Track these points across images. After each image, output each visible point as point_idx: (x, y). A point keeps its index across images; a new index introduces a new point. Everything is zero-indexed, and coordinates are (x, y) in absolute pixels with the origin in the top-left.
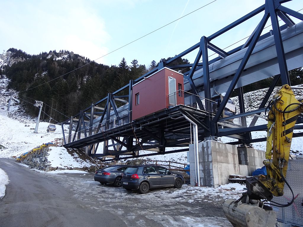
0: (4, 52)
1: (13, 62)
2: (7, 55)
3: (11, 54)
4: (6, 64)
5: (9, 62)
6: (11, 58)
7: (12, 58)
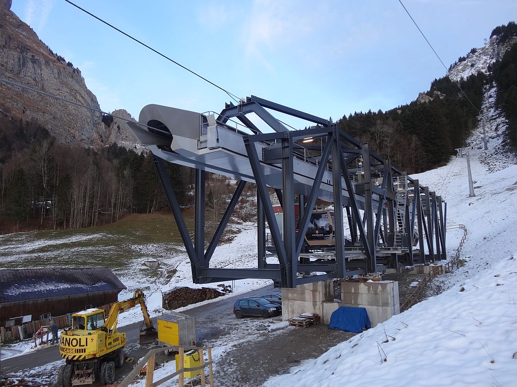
0: (487, 42)
1: (503, 51)
2: (492, 44)
3: (497, 39)
4: (494, 61)
5: (498, 54)
6: (498, 45)
7: (500, 46)
